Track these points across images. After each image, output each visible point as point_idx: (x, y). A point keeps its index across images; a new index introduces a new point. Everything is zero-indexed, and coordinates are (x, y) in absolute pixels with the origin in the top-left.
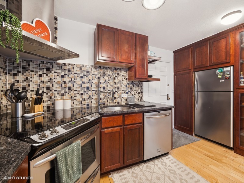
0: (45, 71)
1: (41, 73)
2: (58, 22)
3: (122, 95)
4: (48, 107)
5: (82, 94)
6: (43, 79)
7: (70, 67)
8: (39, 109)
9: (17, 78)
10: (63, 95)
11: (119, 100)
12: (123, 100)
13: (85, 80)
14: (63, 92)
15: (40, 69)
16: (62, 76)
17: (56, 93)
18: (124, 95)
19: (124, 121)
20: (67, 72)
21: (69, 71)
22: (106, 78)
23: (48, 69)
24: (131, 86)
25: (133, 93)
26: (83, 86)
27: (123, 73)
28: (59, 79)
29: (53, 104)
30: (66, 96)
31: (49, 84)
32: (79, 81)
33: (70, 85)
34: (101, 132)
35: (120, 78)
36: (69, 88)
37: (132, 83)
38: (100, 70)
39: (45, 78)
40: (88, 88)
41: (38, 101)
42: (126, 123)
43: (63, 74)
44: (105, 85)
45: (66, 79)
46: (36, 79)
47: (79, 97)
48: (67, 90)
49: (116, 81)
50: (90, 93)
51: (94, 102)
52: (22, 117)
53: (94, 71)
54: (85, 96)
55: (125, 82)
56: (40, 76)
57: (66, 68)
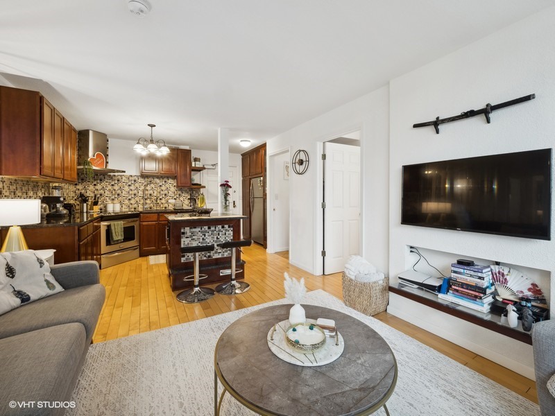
0: (99, 182)
1: (95, 183)
2: (109, 142)
3: (170, 201)
4: (101, 209)
5: (130, 199)
6: (97, 187)
7: (119, 177)
8: (96, 208)
9: (78, 187)
10: (113, 200)
11: (166, 205)
12: (170, 205)
13: (132, 187)
14: (113, 197)
15: (95, 180)
16: (113, 185)
17: (108, 198)
18: (172, 201)
19: (158, 218)
20: (116, 182)
21: (118, 180)
22: (152, 185)
23: (101, 180)
24: (179, 192)
25: (181, 199)
26: (131, 192)
27: (170, 181)
28: (110, 187)
29: (105, 207)
30: (116, 201)
31: (102, 192)
32: (127, 188)
33: (119, 192)
34: (140, 224)
35: (167, 185)
36: (118, 195)
37: (181, 190)
38: (146, 179)
39: (99, 187)
40: (135, 195)
41: (96, 203)
42: (161, 219)
43: (113, 183)
44: (151, 192)
45: (116, 187)
46: (92, 187)
47: (127, 202)
48: (116, 196)
49: (163, 188)
50: (137, 199)
51: (141, 206)
52: (87, 212)
53: (141, 180)
54: (133, 201)
55: (173, 189)
56: (95, 185)
57: (116, 178)
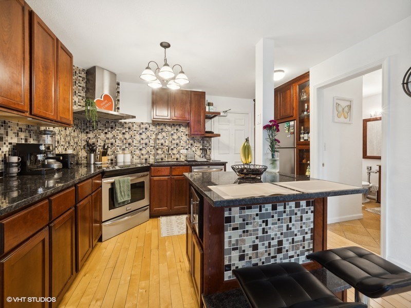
0: (110, 129)
1: (106, 131)
2: (120, 86)
3: (181, 151)
4: (112, 160)
5: (141, 149)
6: (108, 136)
7: (130, 125)
8: (105, 159)
9: (89, 135)
10: (124, 149)
11: (178, 156)
12: (182, 156)
13: (144, 136)
14: (124, 147)
15: (106, 128)
16: (124, 134)
17: (118, 148)
18: (184, 151)
19: (171, 172)
20: (127, 130)
21: (129, 128)
22: (164, 134)
23: (112, 128)
24: (191, 142)
25: (194, 149)
26: (142, 142)
27: (182, 129)
28: (121, 136)
29: (116, 157)
30: (127, 151)
31: (113, 141)
32: (138, 137)
33: (130, 141)
34: (150, 180)
35: (179, 134)
36: (129, 144)
37: (193, 139)
38: (158, 127)
39: (110, 135)
40: (146, 144)
41: (105, 153)
42: (173, 174)
43: (124, 131)
44: (162, 141)
45: (127, 136)
46: (102, 136)
47: (138, 152)
48: (127, 145)
49: (175, 137)
50: (148, 149)
51: (152, 157)
52: (94, 164)
53: (152, 128)
54: (144, 152)
55: (185, 138)
56: (106, 133)
57: (127, 126)
